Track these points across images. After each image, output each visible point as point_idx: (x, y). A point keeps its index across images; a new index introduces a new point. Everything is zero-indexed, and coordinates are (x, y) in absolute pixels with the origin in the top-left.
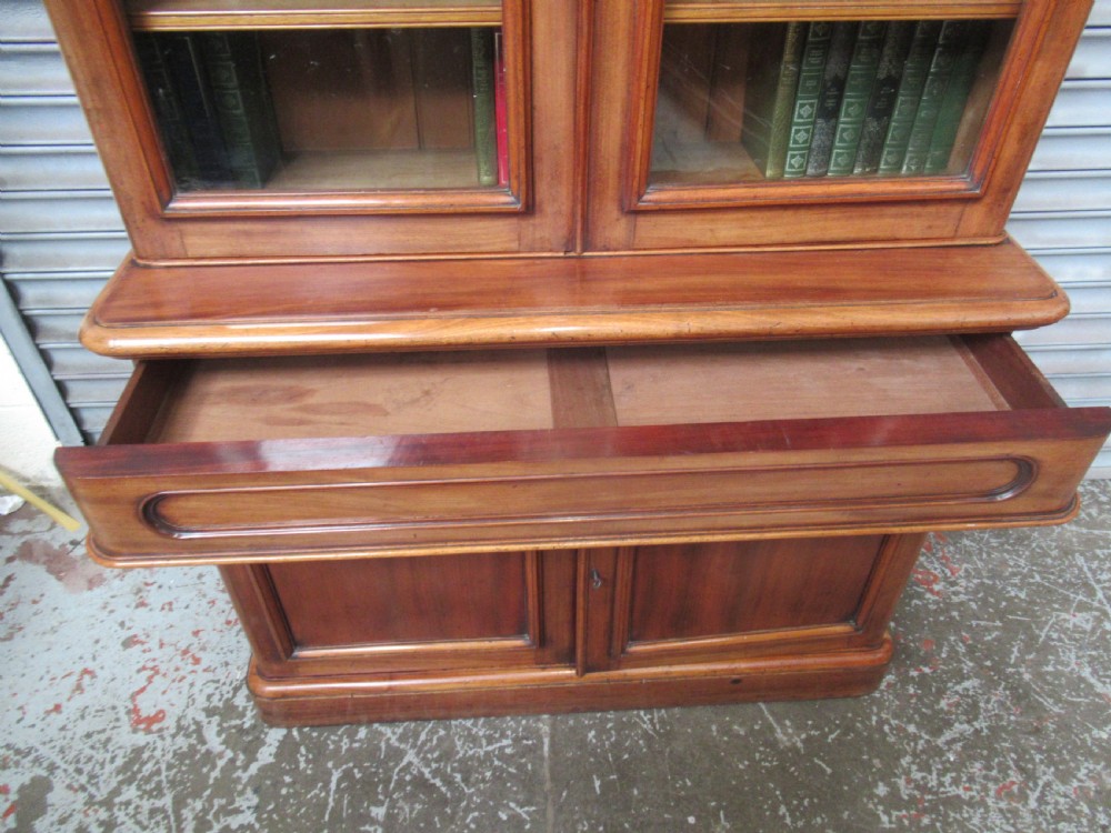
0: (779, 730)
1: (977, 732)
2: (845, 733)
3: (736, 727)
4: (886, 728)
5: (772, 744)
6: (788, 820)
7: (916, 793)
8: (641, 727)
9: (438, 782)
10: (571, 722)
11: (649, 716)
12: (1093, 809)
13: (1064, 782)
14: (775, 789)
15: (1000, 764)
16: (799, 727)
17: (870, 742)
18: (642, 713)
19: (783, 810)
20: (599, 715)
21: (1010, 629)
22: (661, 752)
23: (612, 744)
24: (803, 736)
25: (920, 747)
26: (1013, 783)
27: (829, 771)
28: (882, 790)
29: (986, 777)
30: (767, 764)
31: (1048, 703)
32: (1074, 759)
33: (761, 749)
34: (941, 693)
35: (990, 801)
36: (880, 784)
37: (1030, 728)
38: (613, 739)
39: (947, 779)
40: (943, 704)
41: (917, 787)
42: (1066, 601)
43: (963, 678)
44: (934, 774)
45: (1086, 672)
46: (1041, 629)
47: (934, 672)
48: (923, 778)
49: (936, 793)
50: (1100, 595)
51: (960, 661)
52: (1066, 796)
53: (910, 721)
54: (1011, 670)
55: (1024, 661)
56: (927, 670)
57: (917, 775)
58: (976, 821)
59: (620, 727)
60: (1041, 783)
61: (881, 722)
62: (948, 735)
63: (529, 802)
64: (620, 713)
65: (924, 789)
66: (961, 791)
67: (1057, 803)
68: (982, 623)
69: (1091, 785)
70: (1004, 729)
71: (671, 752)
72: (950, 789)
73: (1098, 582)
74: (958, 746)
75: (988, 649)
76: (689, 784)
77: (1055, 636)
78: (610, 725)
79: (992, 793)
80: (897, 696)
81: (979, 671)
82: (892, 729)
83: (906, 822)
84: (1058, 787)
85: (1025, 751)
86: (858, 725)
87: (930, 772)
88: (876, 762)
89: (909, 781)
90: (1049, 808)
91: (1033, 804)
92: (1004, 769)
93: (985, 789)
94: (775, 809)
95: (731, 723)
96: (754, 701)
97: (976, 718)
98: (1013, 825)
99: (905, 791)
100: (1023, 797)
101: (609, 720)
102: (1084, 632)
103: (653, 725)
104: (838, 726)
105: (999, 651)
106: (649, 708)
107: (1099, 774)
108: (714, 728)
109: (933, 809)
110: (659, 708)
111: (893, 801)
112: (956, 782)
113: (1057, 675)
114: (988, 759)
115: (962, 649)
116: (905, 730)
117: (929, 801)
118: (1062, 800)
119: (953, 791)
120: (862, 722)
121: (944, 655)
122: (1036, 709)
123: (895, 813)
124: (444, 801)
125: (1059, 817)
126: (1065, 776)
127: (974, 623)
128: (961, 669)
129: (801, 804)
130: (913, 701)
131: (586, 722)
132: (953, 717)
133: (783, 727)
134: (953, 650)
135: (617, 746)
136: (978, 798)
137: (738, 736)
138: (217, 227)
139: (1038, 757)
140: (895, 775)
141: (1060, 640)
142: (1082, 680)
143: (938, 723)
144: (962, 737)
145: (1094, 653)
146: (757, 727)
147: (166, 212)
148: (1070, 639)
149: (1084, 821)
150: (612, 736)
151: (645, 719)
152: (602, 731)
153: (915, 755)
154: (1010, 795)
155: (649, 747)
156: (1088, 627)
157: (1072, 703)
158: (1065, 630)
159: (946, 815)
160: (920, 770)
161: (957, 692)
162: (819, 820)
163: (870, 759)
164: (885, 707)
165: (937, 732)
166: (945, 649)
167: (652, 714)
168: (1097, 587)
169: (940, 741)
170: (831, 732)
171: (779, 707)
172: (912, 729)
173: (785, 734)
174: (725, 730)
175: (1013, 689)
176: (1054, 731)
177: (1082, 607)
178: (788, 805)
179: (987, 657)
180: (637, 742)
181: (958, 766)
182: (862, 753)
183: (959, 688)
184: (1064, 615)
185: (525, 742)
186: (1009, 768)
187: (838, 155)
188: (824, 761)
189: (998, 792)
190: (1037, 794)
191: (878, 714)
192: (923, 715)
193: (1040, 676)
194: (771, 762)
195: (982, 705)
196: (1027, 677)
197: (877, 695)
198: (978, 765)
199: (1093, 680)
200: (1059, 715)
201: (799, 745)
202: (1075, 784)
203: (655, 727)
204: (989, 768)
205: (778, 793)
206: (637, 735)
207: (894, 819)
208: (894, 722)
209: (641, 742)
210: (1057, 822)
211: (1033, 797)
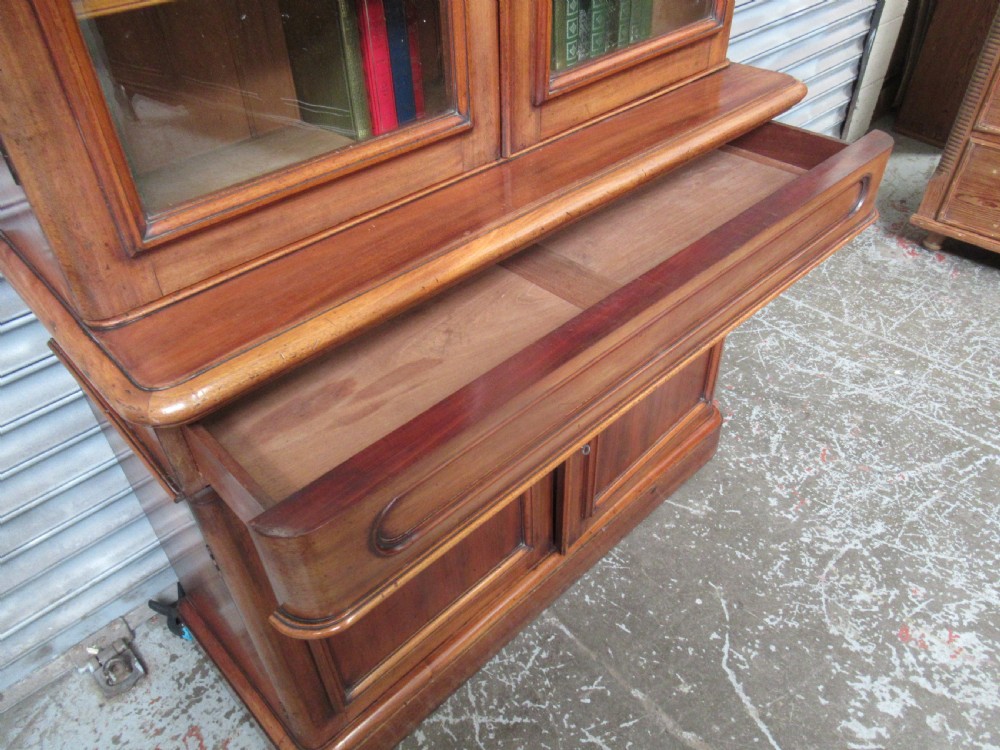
0: (691, 509)
1: (784, 435)
2: (726, 484)
3: (666, 526)
4: (742, 465)
5: (695, 520)
6: (747, 557)
7: (789, 490)
8: (614, 570)
9: (517, 719)
10: (566, 601)
11: (611, 559)
12: (867, 438)
13: (844, 433)
14: (724, 545)
15: (809, 444)
16: (699, 498)
17: (742, 480)
18: (604, 560)
19: (738, 554)
20: (579, 583)
21: (744, 367)
22: (641, 575)
23: (606, 594)
24: (707, 502)
25: (767, 464)
26: (824, 450)
27: (739, 512)
28: (773, 502)
29: (810, 456)
30: (705, 534)
31: (798, 396)
32: (837, 418)
33: (693, 527)
34: (747, 426)
35: (824, 468)
36: (770, 499)
37: (804, 416)
38: (604, 591)
39: (796, 472)
40: (755, 431)
41: (787, 487)
42: (755, 336)
43: (750, 411)
44: (787, 472)
45: (799, 368)
46: (758, 358)
47: (733, 417)
48: (785, 479)
49: (798, 483)
50: (765, 322)
51: (740, 402)
52: (851, 439)
53: (749, 453)
54: (766, 390)
55: (767, 381)
56: (729, 418)
57: (781, 480)
58: (828, 483)
59: (600, 579)
60: (835, 441)
61: (737, 464)
62: (773, 447)
63: (593, 678)
64: (591, 570)
65: (791, 485)
66: (808, 473)
67: (851, 446)
68: (730, 373)
69: (854, 425)
70: (793, 424)
71: (646, 570)
72: (801, 476)
73: (758, 316)
74: (783, 450)
75: (746, 386)
76: (675, 581)
77: (768, 358)
78: (592, 583)
79: (821, 463)
80: (729, 443)
81: (754, 401)
82: (745, 464)
83: (800, 510)
84: (844, 437)
85: (814, 429)
86: (727, 474)
87: (785, 474)
88: (756, 488)
89: (780, 486)
90: (850, 450)
91: (843, 455)
92: (814, 446)
93: (817, 463)
94: (734, 557)
95: (662, 525)
96: (662, 502)
97: (777, 429)
98: (846, 473)
99: (785, 493)
100: (836, 454)
101: (589, 581)
102: (777, 348)
103: (619, 562)
104: (718, 483)
105: (750, 383)
106: (606, 554)
107: (852, 417)
108: (655, 535)
109: (805, 493)
110: (611, 549)
111: (785, 504)
112: (800, 469)
113: (788, 378)
114: (802, 446)
115: (734, 395)
116: (751, 460)
117: (800, 489)
118: (851, 443)
119: (804, 476)
120: (728, 471)
121: (729, 404)
122: (795, 404)
123: (791, 509)
124: (536, 728)
125: (859, 453)
126: (841, 429)
127: (725, 376)
128: (744, 406)
129: (744, 543)
130: (739, 440)
131: (576, 593)
132: (766, 435)
133: (690, 505)
134: (731, 399)
135: (610, 593)
136: (818, 471)
137: (673, 529)
138: (194, 245)
139: (821, 428)
140: (772, 489)
141: (772, 359)
142: (800, 373)
143: (763, 445)
144: (781, 444)
145: (792, 356)
146: (678, 517)
147: (145, 242)
148: (777, 355)
149: (869, 446)
150: (601, 590)
151: (610, 562)
152: (592, 592)
153: (770, 470)
154: (830, 458)
155: (630, 577)
156: (777, 343)
157: (808, 389)
158: (768, 353)
159: (814, 492)
160: (780, 476)
161: (755, 420)
162: (761, 544)
163: (751, 489)
164: (729, 453)
165: (767, 449)
166: (726, 400)
167: (611, 556)
168: (760, 319)
169: (773, 452)
170: (718, 489)
171: (677, 495)
172: (754, 456)
173: (696, 508)
174: (662, 532)
175: (777, 400)
176: (816, 409)
177: (765, 334)
178: (738, 548)
179: (750, 391)
180: (619, 580)
181: (794, 460)
182: (744, 490)
183: (753, 417)
184: (761, 345)
185: (549, 640)
186: (815, 444)
187: (595, 38)
188: (731, 509)
189: (823, 460)
190: (839, 448)
191: (731, 461)
192: (751, 445)
193: (781, 384)
194: (705, 531)
195: (772, 419)
196: (777, 389)
197: (719, 450)
198: (801, 453)
199: (805, 371)
200: (809, 399)
201: (710, 509)
202: (849, 430)
203: (621, 563)
204: (807, 451)
205: (727, 546)
206: (615, 576)
207: (794, 513)
208: (742, 459)
209: (622, 578)
210: (860, 456)
211: (839, 450)
